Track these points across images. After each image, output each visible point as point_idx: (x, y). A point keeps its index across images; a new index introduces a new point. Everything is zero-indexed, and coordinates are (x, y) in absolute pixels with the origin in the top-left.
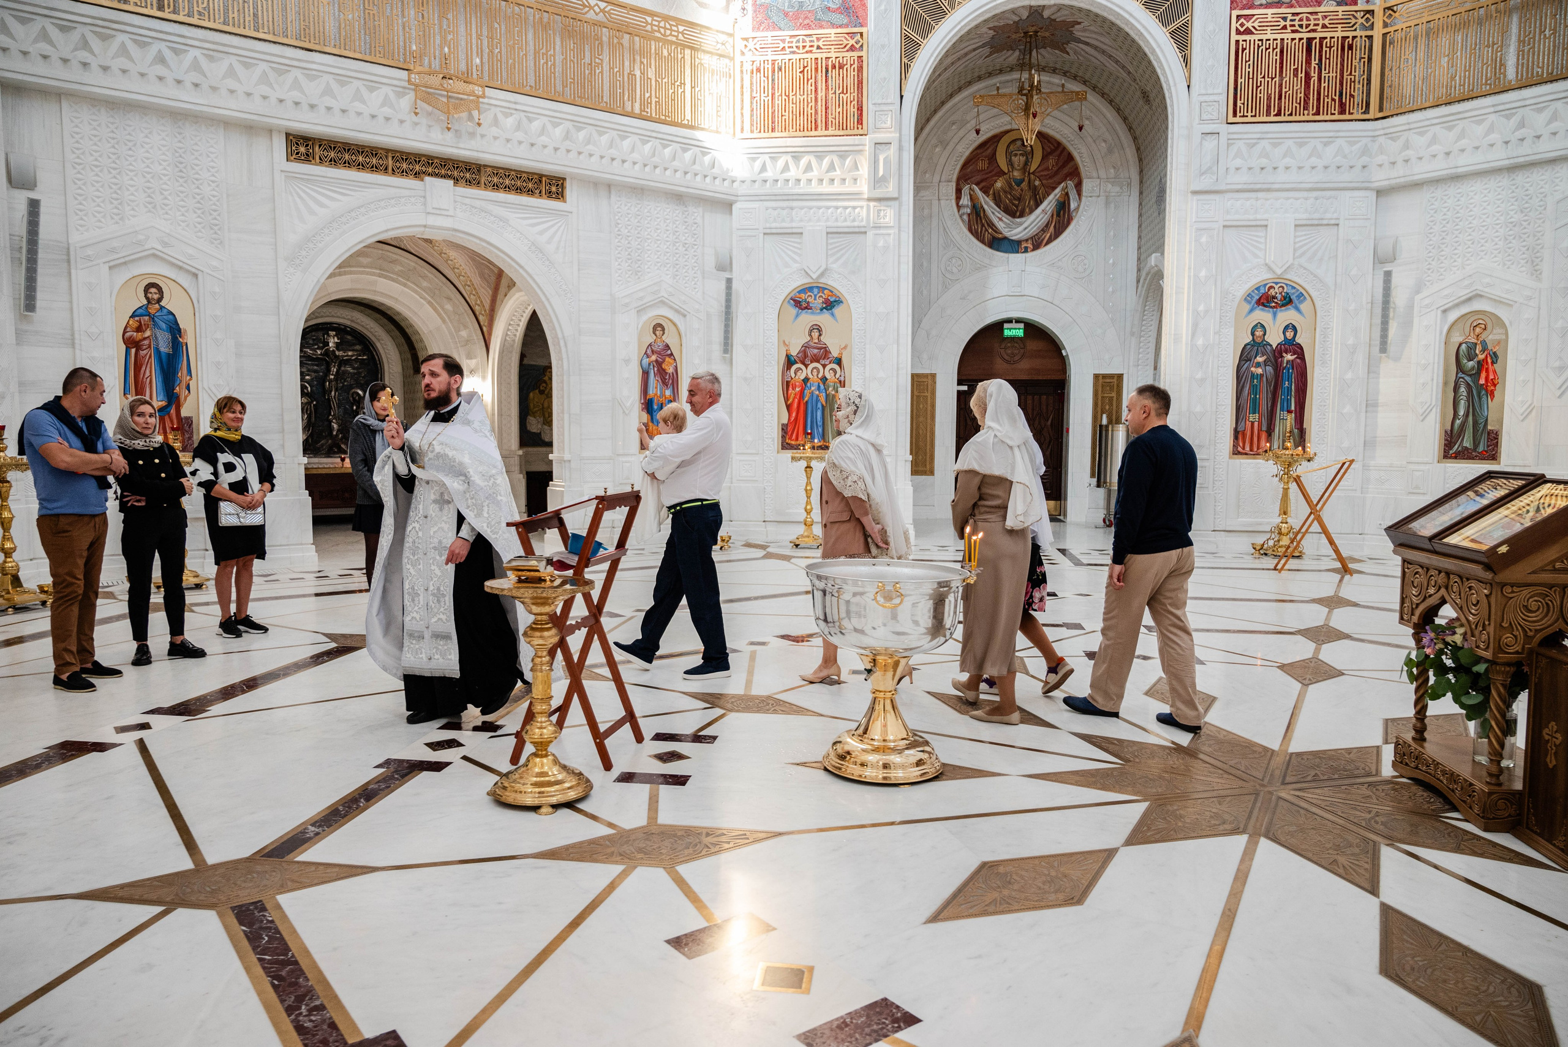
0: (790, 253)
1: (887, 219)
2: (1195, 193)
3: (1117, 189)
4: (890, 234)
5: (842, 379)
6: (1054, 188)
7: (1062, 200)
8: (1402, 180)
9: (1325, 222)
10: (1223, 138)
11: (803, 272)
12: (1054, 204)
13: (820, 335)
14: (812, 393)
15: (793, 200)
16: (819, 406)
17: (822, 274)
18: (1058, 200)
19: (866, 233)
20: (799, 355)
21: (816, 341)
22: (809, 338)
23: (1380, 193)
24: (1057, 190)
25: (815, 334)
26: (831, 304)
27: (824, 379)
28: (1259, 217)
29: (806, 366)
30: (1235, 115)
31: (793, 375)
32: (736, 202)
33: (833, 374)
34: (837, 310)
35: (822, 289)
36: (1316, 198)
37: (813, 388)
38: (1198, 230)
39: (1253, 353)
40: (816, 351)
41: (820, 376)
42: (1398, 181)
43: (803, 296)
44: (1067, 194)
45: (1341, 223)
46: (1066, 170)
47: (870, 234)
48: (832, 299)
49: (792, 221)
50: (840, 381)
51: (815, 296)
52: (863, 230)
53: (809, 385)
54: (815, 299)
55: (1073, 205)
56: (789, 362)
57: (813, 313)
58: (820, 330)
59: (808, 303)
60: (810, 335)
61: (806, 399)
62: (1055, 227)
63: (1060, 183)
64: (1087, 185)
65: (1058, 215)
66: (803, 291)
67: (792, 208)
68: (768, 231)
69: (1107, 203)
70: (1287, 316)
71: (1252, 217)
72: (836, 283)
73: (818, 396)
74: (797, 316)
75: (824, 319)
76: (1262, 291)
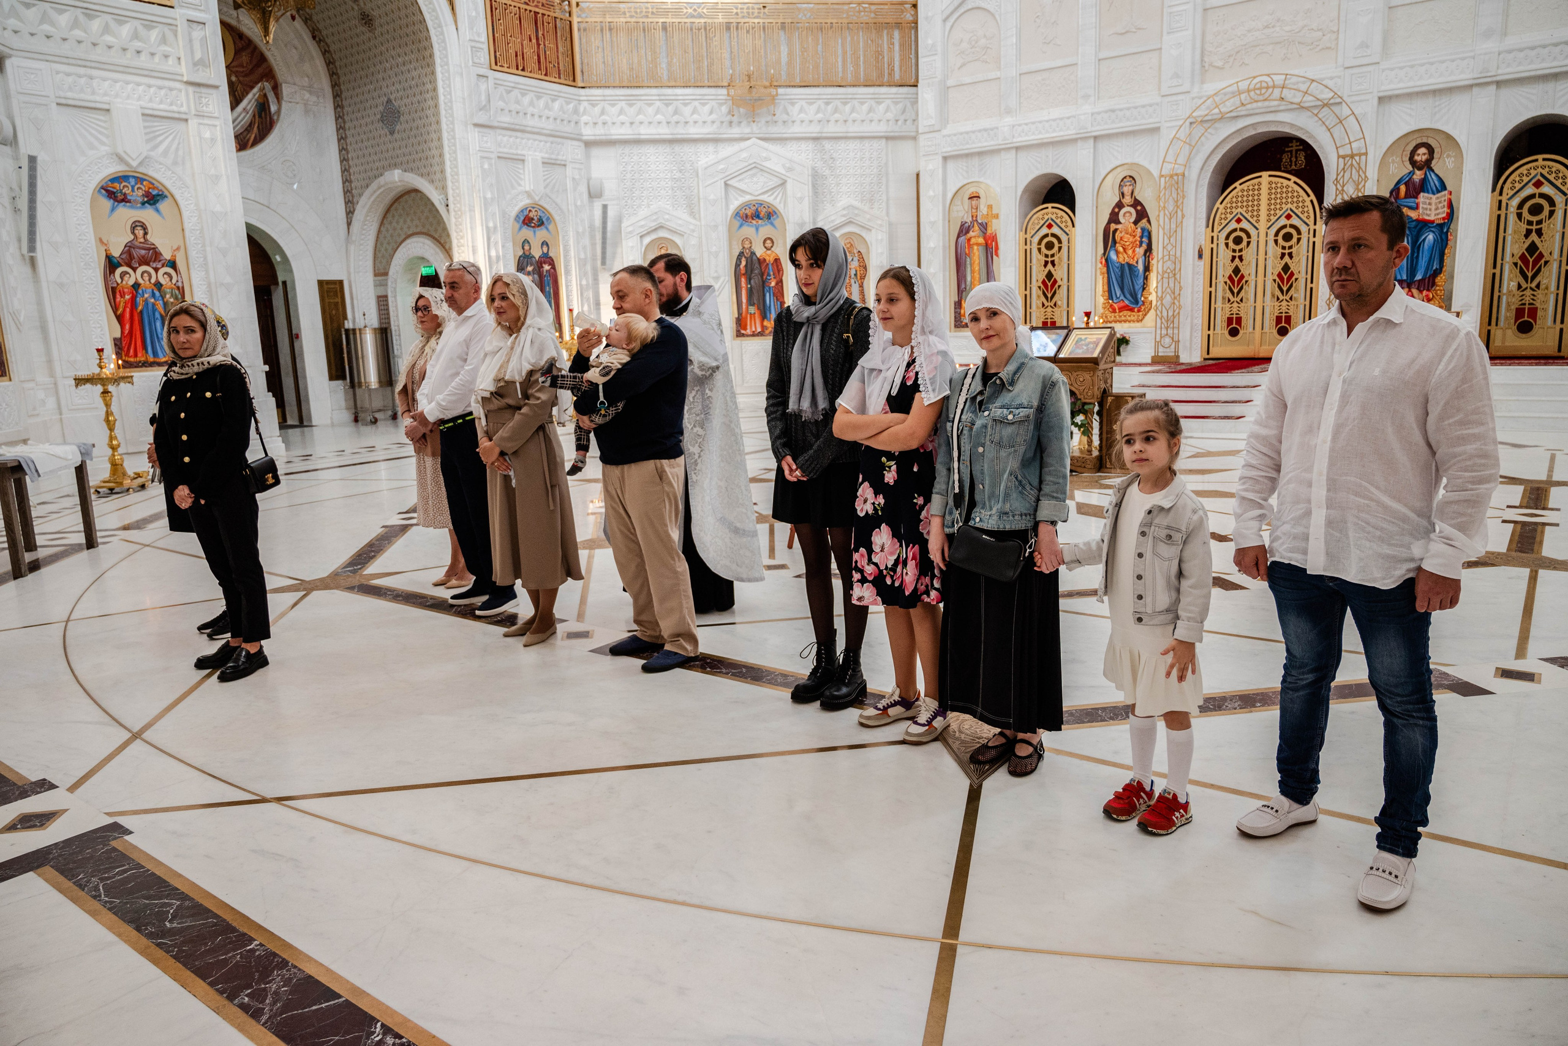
0: (93, 132)
1: (211, 108)
2: (476, 125)
3: (314, 99)
4: (215, 126)
5: (180, 284)
6: (252, 88)
7: (261, 101)
8: (604, 137)
9: (558, 162)
10: (491, 81)
11: (114, 157)
12: (253, 104)
13: (146, 234)
14: (146, 301)
15: (91, 67)
16: (157, 315)
17: (141, 164)
18: (256, 100)
19: (186, 120)
20: (124, 256)
21: (142, 240)
22: (132, 237)
23: (589, 144)
24: (255, 90)
25: (140, 232)
26: (153, 198)
27: (158, 285)
28: (519, 152)
29: (134, 270)
30: (496, 64)
31: (119, 281)
32: (10, 56)
33: (168, 279)
34: (162, 206)
35: (139, 180)
36: (552, 143)
37: (146, 296)
38: (482, 158)
39: (525, 263)
40: (143, 252)
41: (153, 280)
42: (601, 137)
43: (117, 185)
44: (265, 95)
45: (568, 163)
46: (260, 70)
47: (193, 123)
48: (155, 192)
49: (93, 93)
50: (178, 288)
51: (133, 187)
52: (184, 116)
53: (140, 291)
54: (133, 190)
55: (273, 108)
56: (111, 265)
57: (132, 207)
58: (145, 228)
59: (125, 194)
60: (133, 233)
61: (140, 308)
62: (258, 127)
63: (257, 83)
64: (286, 90)
65: (260, 116)
66: (113, 180)
67: (91, 78)
68: (63, 101)
69: (307, 111)
70: (541, 234)
71: (515, 152)
72: (162, 175)
73: (154, 305)
74: (113, 209)
75: (146, 215)
76: (526, 213)
